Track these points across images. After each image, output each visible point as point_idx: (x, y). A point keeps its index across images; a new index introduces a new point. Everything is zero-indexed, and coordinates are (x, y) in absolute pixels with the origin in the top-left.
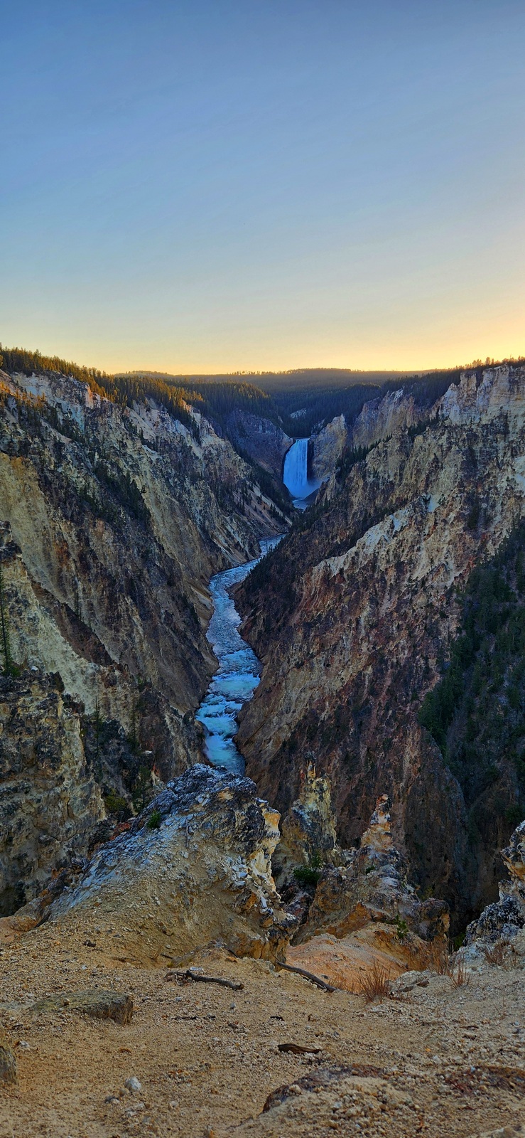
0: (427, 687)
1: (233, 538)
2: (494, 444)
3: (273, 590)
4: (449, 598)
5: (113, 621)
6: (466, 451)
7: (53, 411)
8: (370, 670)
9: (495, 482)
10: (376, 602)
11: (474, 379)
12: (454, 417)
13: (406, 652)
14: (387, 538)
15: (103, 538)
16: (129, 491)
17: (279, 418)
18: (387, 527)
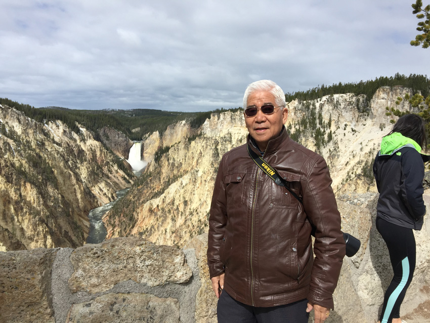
1: (103, 191)
3: (124, 216)
6: (214, 149)
10: (174, 220)
11: (216, 116)
12: (208, 134)
14: (179, 189)
16: (45, 168)
18: (179, 184)
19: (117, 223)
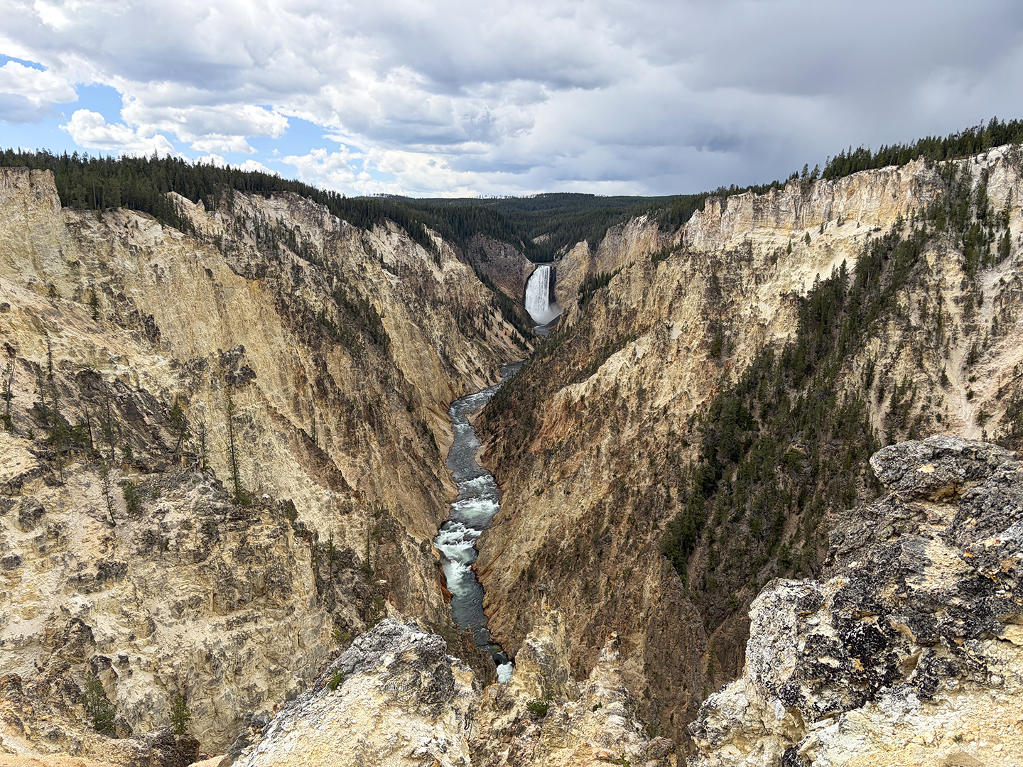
0: (668, 516)
1: (474, 364)
2: (738, 271)
4: (691, 426)
5: (351, 445)
6: (710, 278)
7: (292, 233)
8: (610, 498)
9: (739, 309)
10: (616, 430)
11: (718, 204)
13: (647, 480)
14: (629, 365)
15: (340, 364)
16: (368, 316)
17: (522, 242)
18: (629, 355)
19: (501, 430)
